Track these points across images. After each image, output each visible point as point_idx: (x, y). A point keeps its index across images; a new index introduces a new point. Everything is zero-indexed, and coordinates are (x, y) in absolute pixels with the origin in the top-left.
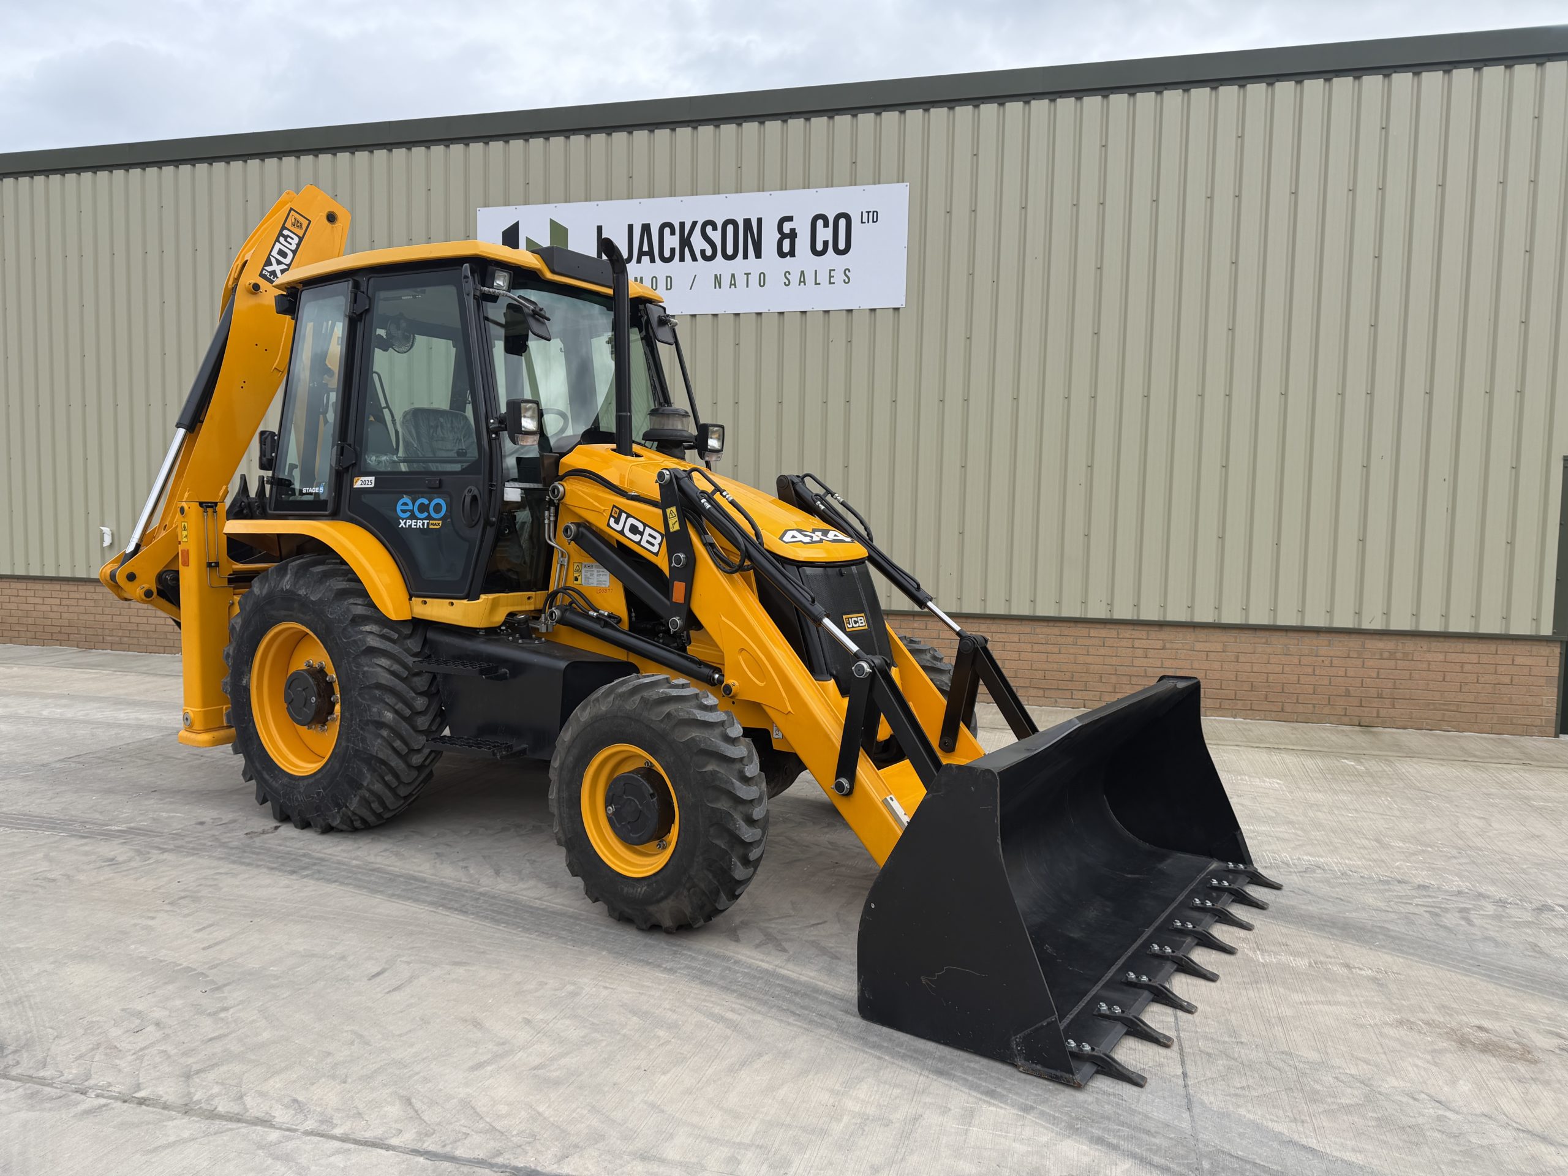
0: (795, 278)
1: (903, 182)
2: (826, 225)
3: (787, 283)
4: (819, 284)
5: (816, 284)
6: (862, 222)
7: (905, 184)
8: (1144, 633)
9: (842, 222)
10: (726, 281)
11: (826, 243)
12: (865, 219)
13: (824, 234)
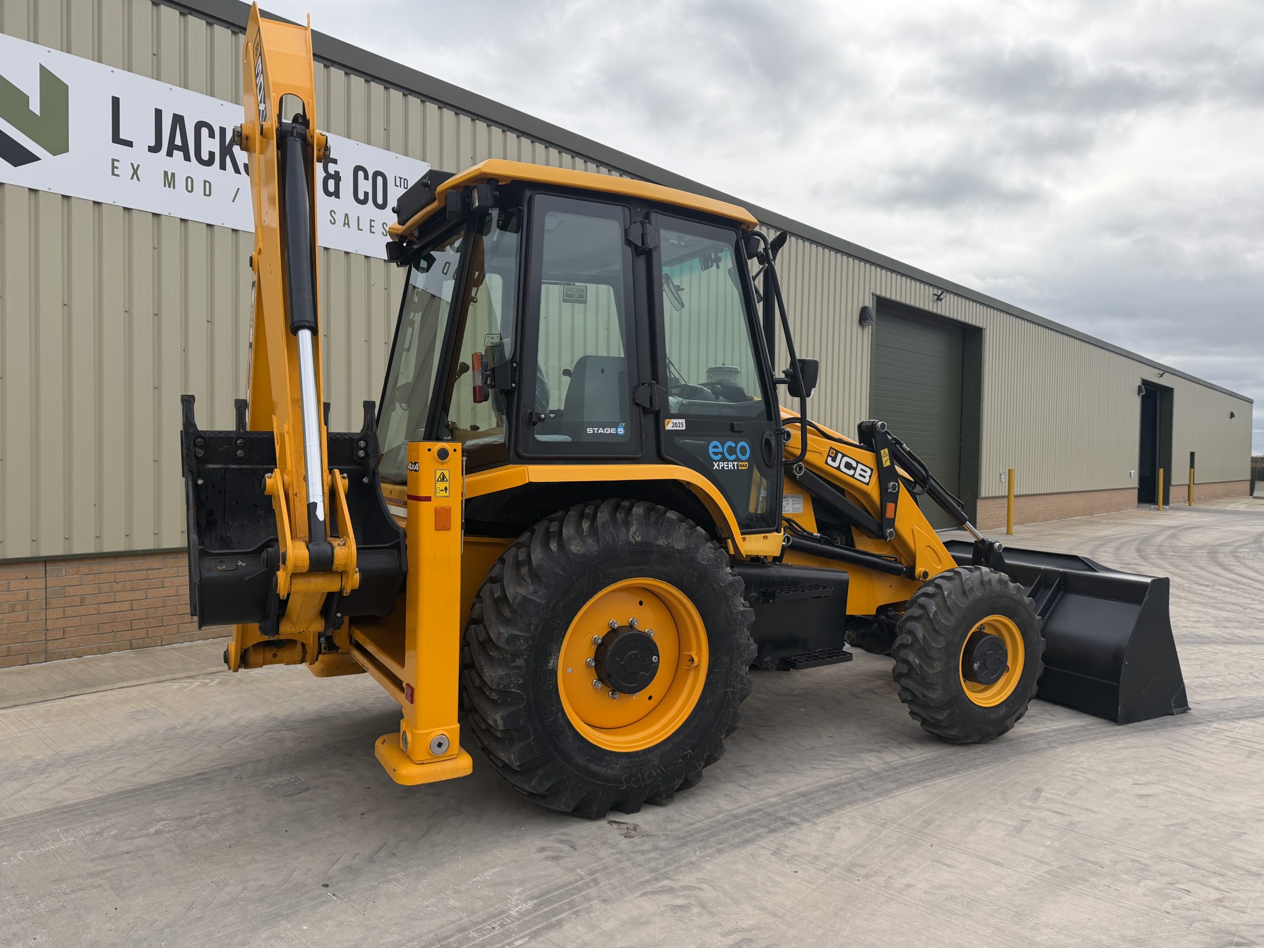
0: (340, 219)
1: (425, 161)
2: (366, 178)
3: (333, 221)
4: (361, 230)
5: (359, 229)
6: (396, 185)
7: (427, 164)
9: (380, 179)
11: (366, 194)
12: (398, 184)
13: (365, 186)
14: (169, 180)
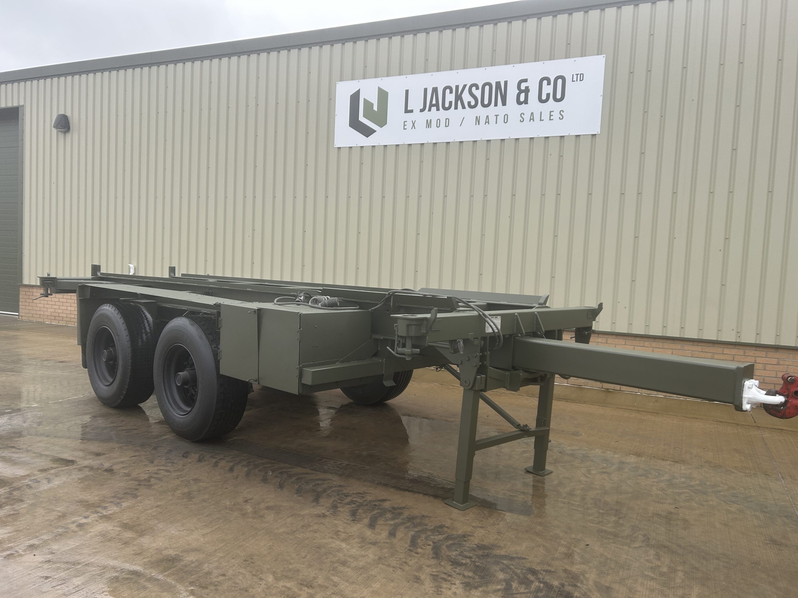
0: (527, 117)
1: (601, 54)
2: (549, 84)
3: (522, 120)
5: (541, 120)
6: (573, 81)
7: (603, 56)
8: (764, 353)
9: (560, 82)
10: (483, 121)
11: (548, 95)
12: (575, 79)
13: (547, 89)
14: (429, 124)
